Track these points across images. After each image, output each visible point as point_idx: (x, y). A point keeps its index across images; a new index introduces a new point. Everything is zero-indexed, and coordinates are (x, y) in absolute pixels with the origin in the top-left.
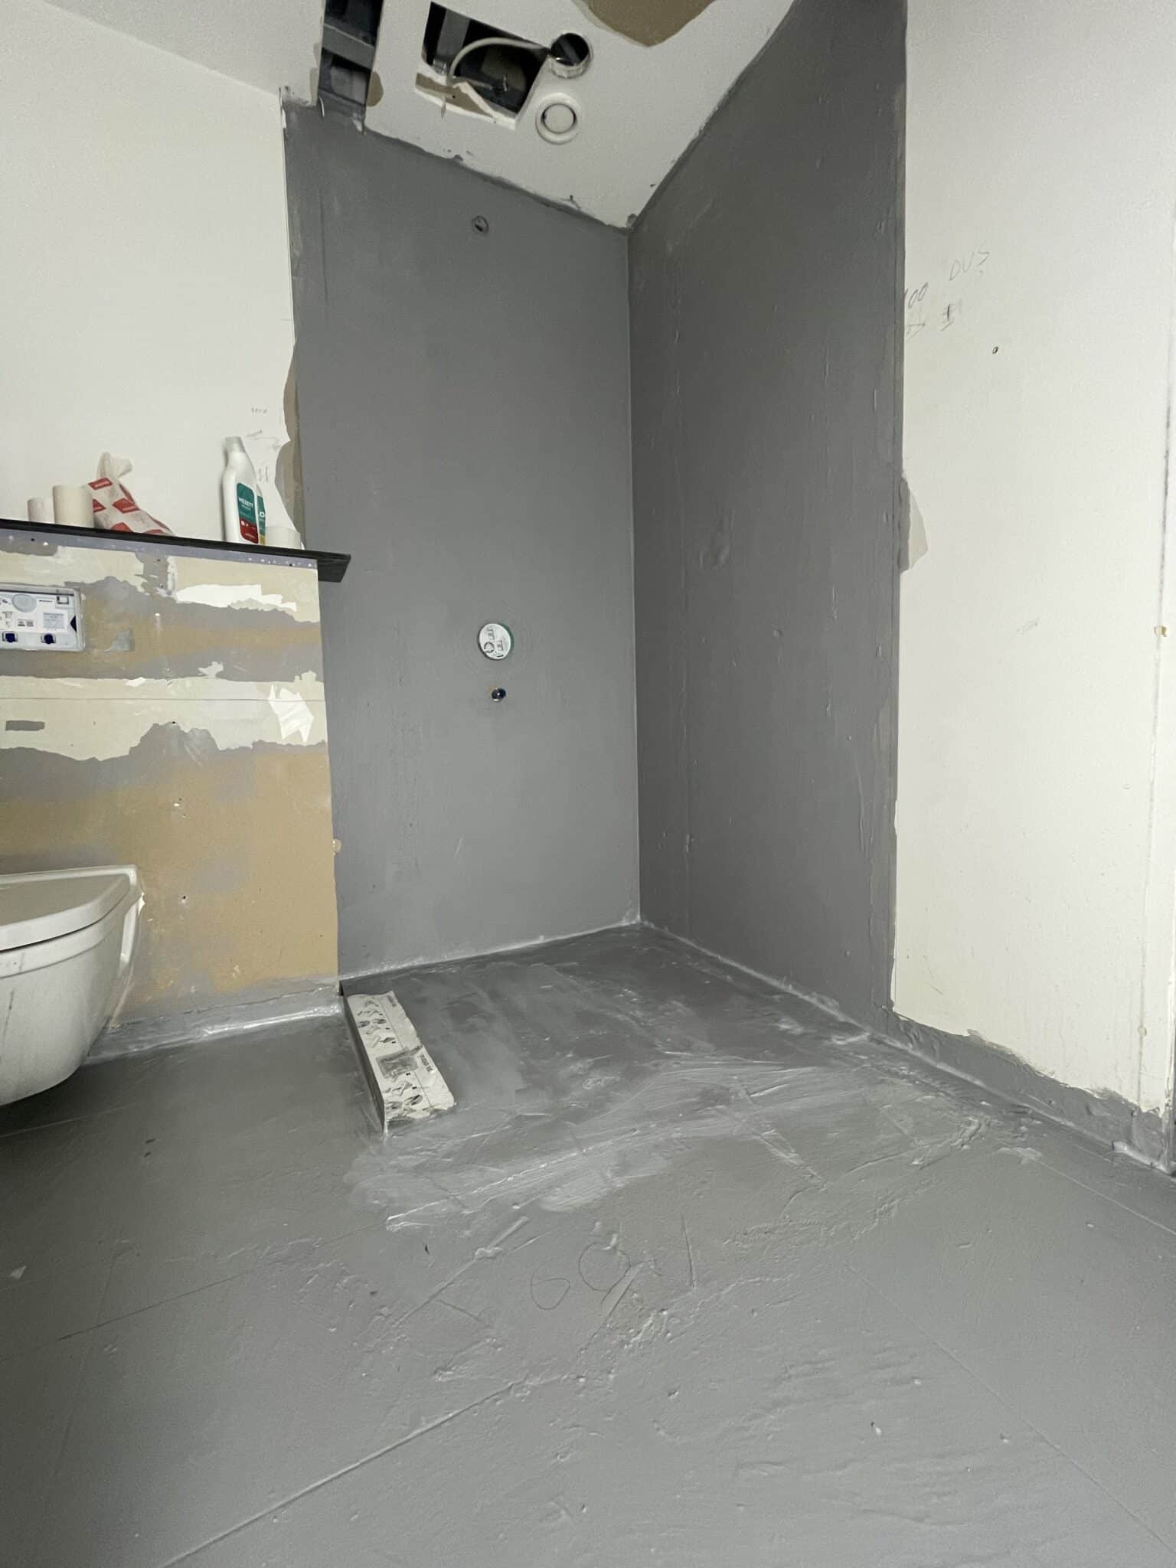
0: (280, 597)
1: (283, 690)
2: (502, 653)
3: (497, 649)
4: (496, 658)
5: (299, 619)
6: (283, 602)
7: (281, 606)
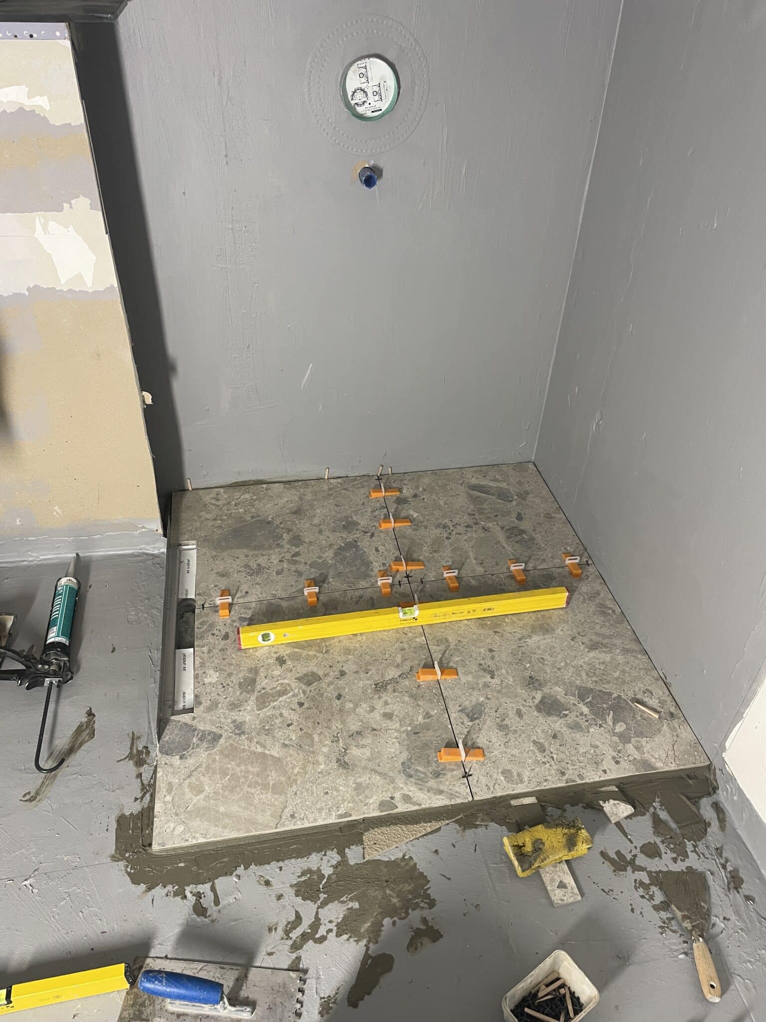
0: (24, 89)
1: (51, 224)
2: (379, 105)
3: (372, 99)
4: (369, 114)
5: (56, 121)
6: (30, 96)
7: (28, 103)
